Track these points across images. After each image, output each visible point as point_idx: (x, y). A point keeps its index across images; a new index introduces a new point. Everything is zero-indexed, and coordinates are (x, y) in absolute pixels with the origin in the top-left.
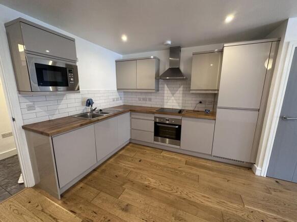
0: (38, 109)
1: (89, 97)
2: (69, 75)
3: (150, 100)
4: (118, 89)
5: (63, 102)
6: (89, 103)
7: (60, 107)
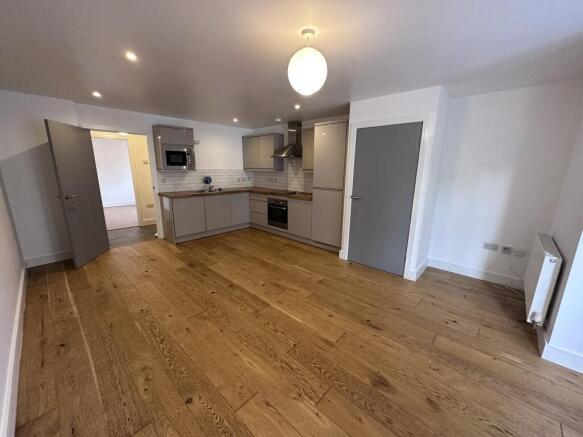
0: (168, 183)
1: (207, 175)
2: (188, 157)
3: (276, 181)
4: (245, 168)
5: (186, 178)
6: (207, 180)
7: (184, 182)
